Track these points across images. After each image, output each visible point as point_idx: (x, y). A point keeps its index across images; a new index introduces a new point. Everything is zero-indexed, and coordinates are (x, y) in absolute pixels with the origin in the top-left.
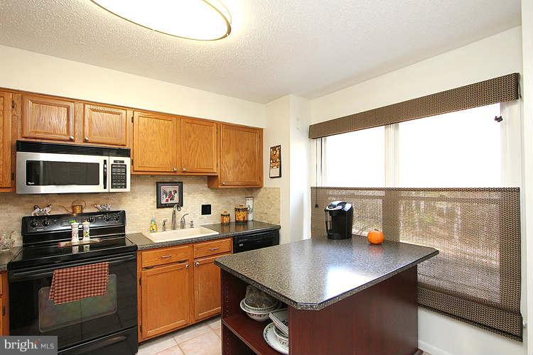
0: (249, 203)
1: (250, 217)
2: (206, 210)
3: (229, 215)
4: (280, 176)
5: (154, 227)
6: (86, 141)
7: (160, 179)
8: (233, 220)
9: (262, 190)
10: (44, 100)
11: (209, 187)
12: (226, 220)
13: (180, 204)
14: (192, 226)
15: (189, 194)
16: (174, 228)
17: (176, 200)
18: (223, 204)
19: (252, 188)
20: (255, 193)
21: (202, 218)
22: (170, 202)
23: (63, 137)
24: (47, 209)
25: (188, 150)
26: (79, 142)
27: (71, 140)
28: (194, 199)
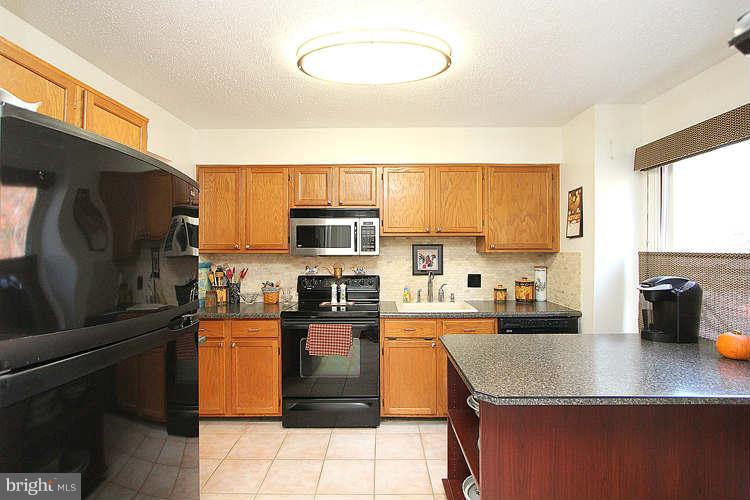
0: (540, 276)
1: (541, 296)
2: (474, 281)
3: (505, 290)
4: (581, 235)
5: (408, 296)
6: (340, 204)
7: (417, 242)
8: (512, 298)
9: (558, 255)
10: (309, 170)
11: (478, 252)
12: (501, 296)
13: (440, 272)
14: (452, 300)
15: (452, 259)
16: (430, 300)
17: (435, 267)
18: (498, 274)
19: (544, 253)
20: (549, 261)
21: (468, 291)
22: (428, 268)
23: (323, 203)
24: (315, 269)
25: (443, 205)
26: (334, 206)
27: (329, 205)
28: (458, 265)
